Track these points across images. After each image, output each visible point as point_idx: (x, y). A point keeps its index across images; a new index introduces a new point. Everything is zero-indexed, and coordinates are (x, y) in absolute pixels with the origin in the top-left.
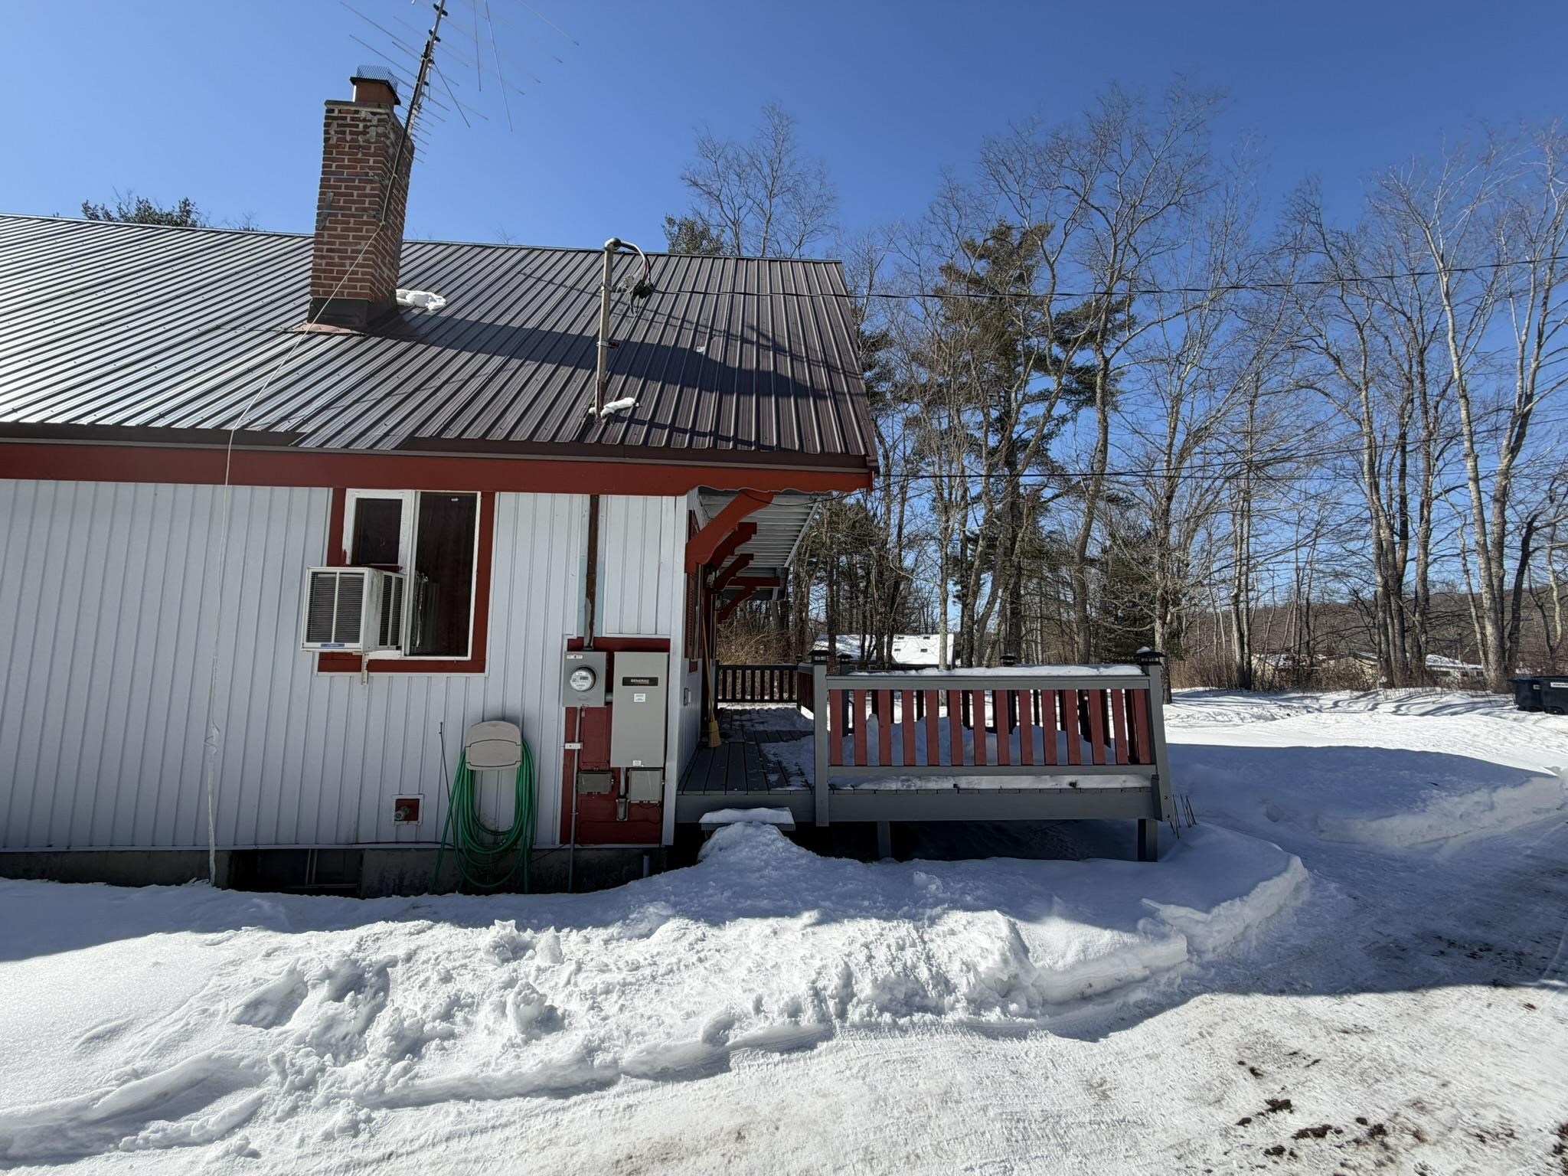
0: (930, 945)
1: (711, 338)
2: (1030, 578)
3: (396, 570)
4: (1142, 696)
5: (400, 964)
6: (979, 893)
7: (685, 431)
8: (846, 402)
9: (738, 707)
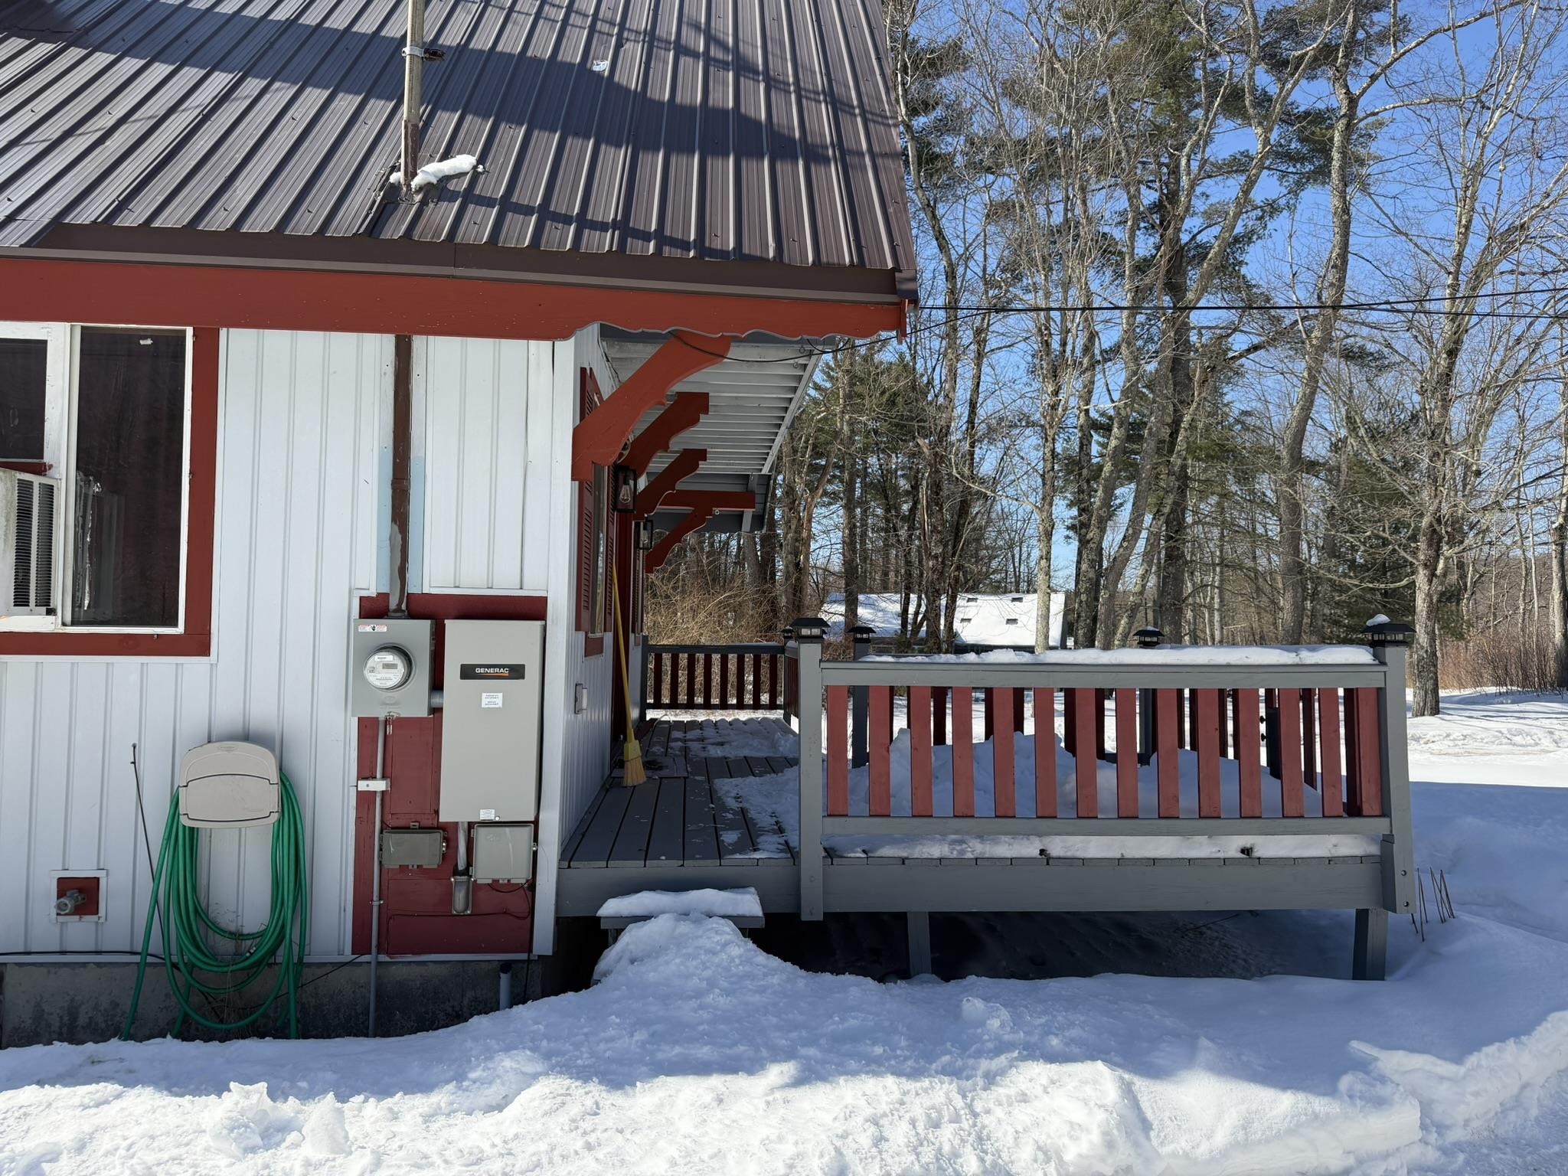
0: (985, 1119)
1: (619, 45)
2: (1203, 496)
3: (41, 469)
4: (1373, 696)
5: (65, 1156)
6: (1075, 1032)
7: (567, 220)
8: (864, 168)
9: (685, 717)
